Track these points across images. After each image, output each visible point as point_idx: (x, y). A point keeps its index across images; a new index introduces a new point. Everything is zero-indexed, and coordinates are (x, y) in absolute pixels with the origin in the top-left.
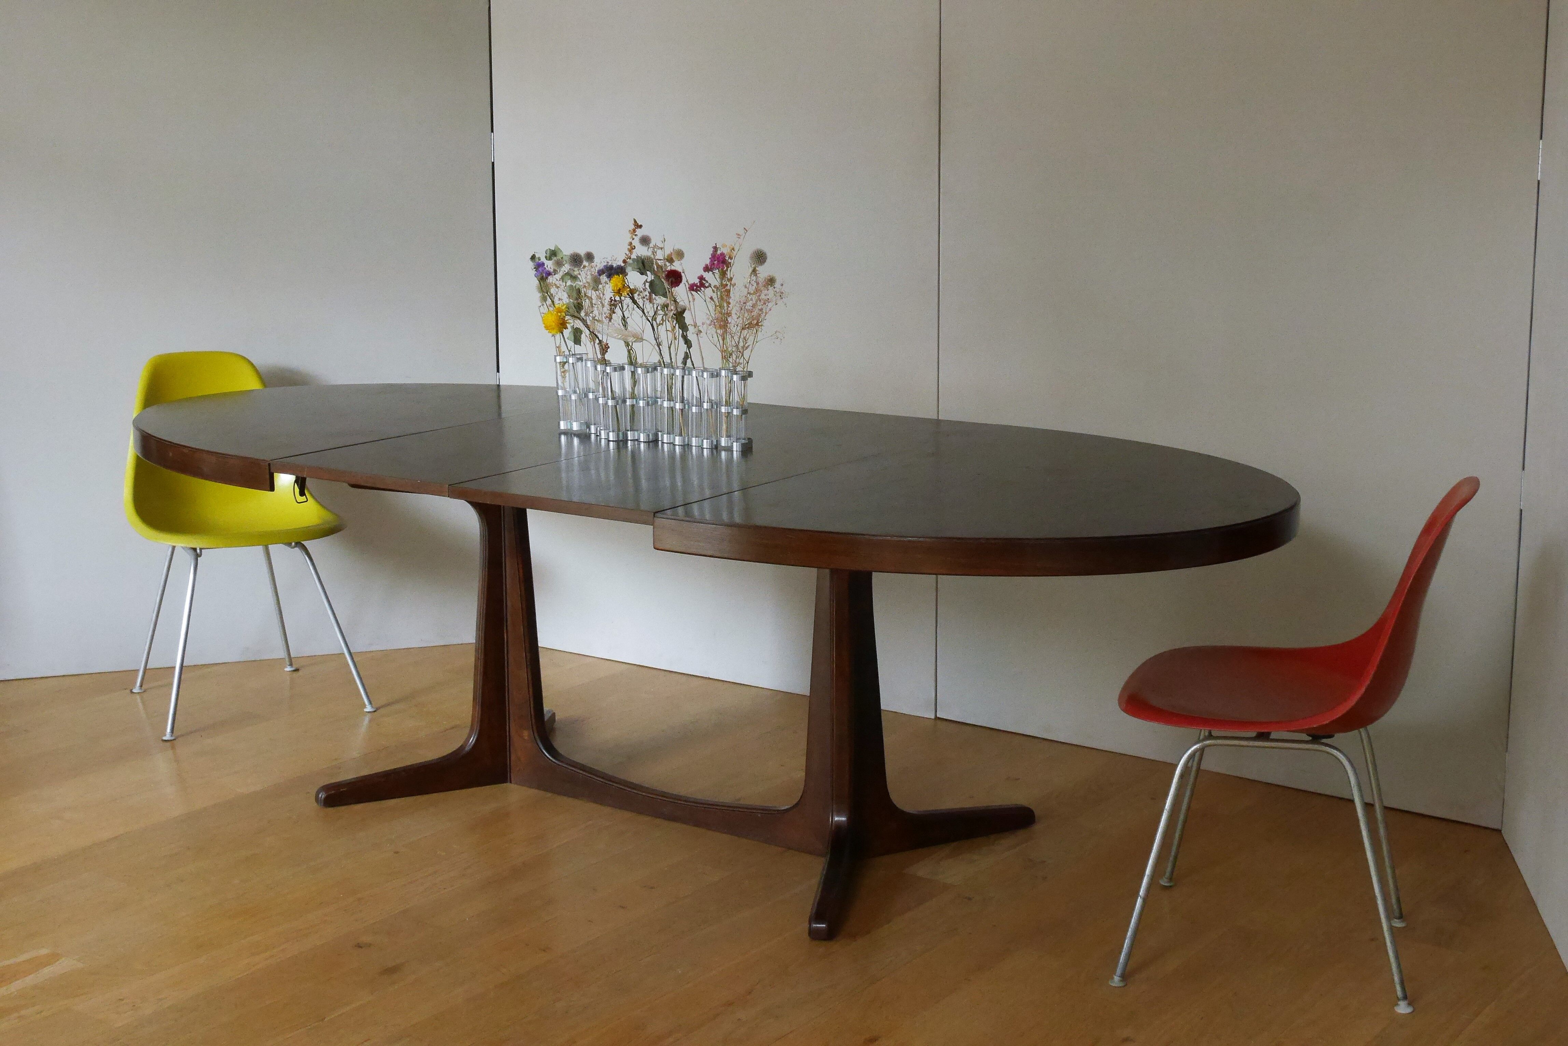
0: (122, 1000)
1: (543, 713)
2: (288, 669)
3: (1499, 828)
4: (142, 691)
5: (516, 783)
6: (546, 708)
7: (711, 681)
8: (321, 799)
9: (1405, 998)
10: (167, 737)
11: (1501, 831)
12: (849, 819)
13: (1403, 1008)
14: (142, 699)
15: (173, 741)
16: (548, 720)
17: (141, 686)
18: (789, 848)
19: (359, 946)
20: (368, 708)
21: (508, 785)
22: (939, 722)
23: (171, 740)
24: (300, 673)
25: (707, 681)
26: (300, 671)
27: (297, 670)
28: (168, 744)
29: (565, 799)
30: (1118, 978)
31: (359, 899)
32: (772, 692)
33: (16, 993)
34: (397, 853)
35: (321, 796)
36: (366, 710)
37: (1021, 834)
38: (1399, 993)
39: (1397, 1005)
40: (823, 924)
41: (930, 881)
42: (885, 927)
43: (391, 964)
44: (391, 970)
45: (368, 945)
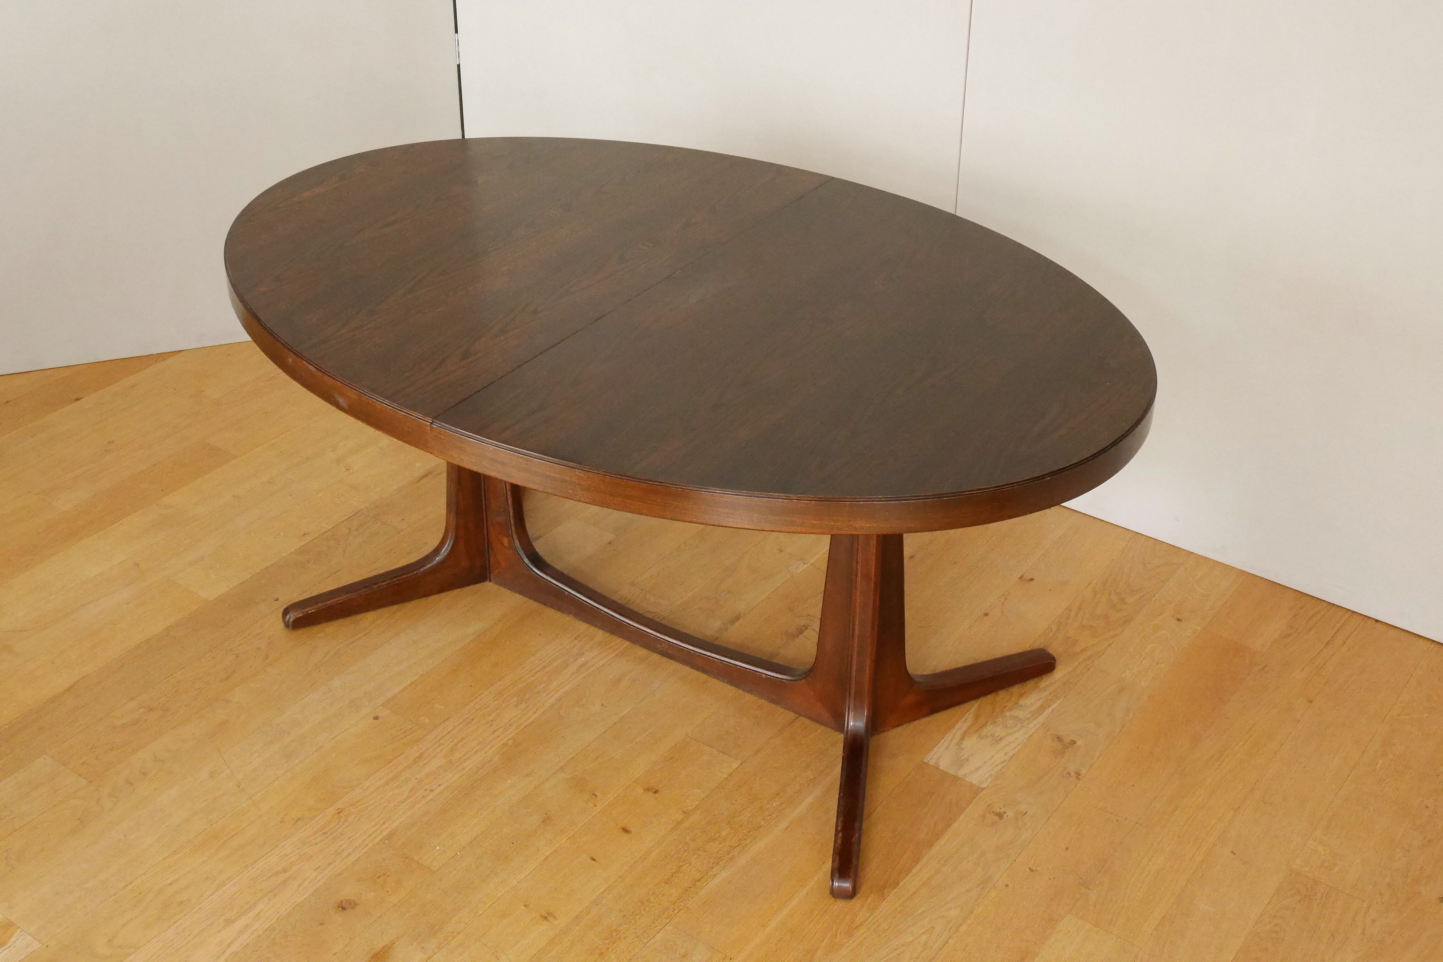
5: (496, 583)
8: (289, 624)
18: (800, 714)
19: (342, 907)
21: (489, 586)
35: (289, 619)
40: (846, 881)
41: (955, 779)
42: (914, 871)
43: (379, 945)
44: (380, 958)
45: (352, 905)
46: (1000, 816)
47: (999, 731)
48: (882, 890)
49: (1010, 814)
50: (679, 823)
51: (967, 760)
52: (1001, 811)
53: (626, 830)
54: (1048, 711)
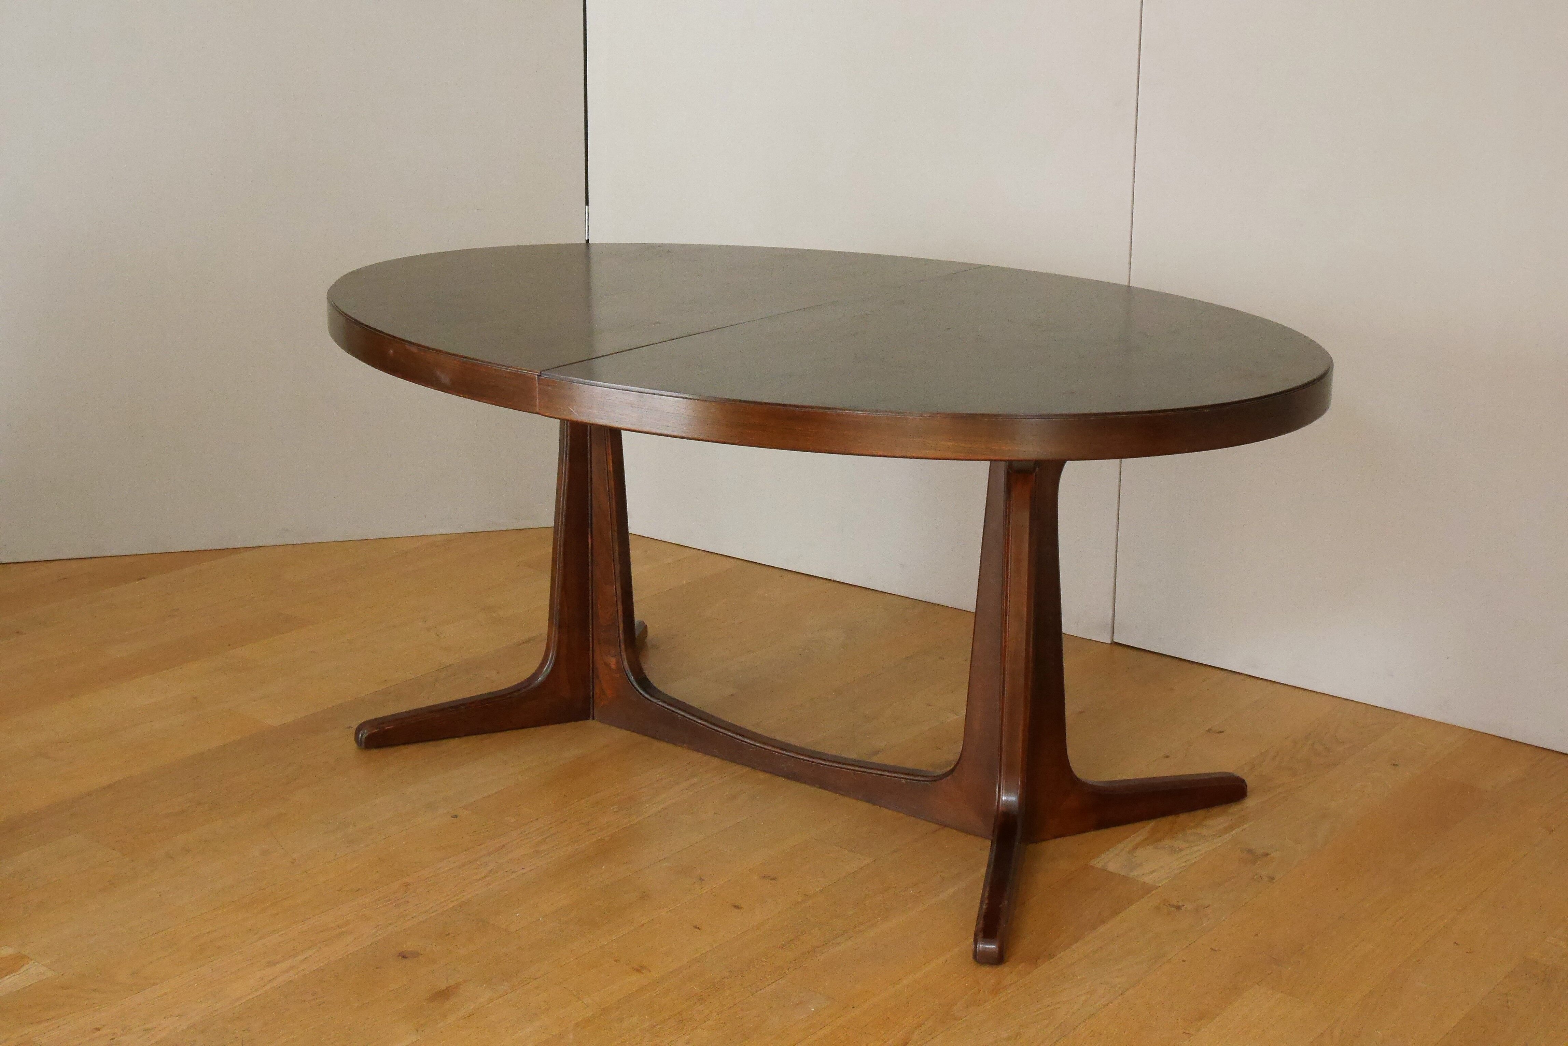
0: (98, 1029)
1: (634, 627)
5: (601, 721)
6: (638, 617)
7: (836, 584)
8: (361, 740)
12: (1021, 798)
16: (638, 636)
18: (944, 825)
19: (403, 956)
21: (590, 722)
22: (1118, 651)
25: (829, 584)
29: (662, 745)
31: (407, 885)
34: (455, 817)
35: (362, 736)
37: (1234, 808)
40: (992, 945)
41: (1125, 878)
42: (1073, 947)
43: (443, 985)
44: (443, 995)
45: (415, 955)
46: (1178, 908)
47: (1178, 843)
48: (1034, 960)
49: (1189, 906)
50: (798, 903)
51: (1141, 865)
52: (1180, 904)
53: (736, 907)
54: (1237, 830)
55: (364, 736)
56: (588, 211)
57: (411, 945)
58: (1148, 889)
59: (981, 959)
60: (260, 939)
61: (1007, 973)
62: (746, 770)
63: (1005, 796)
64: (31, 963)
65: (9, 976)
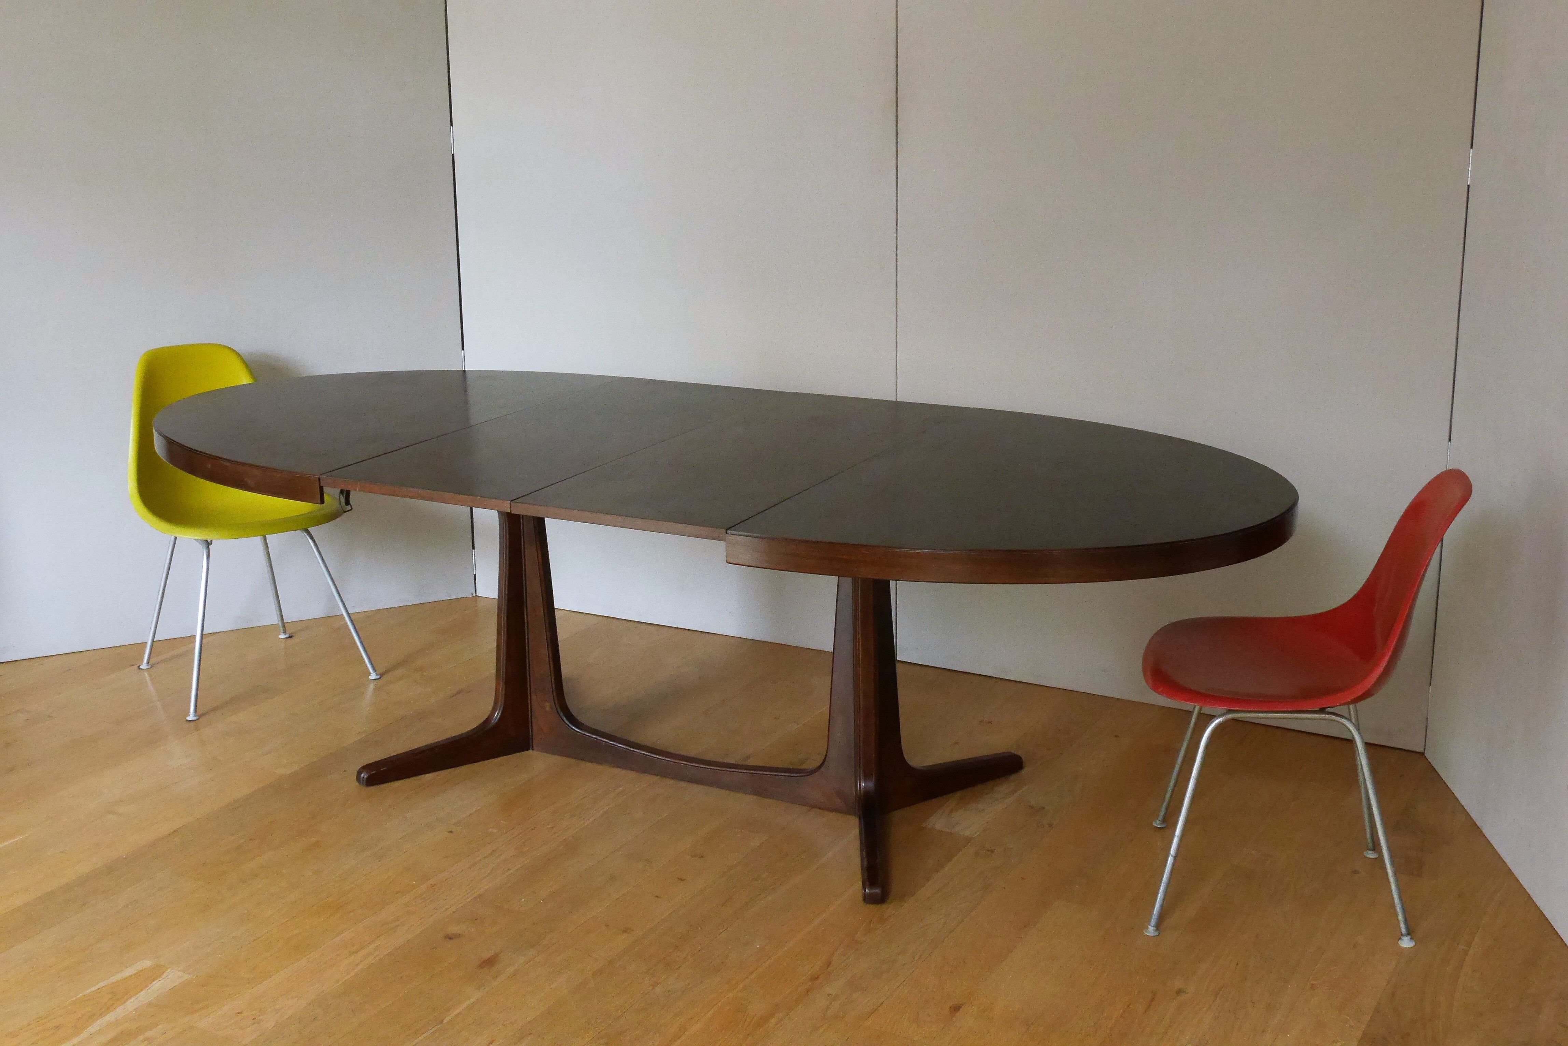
0: (241, 1013)
2: (282, 636)
3: (1421, 750)
4: (149, 667)
5: (538, 751)
8: (363, 780)
9: (1408, 934)
10: (191, 717)
11: (1423, 753)
12: (874, 784)
13: (1406, 943)
14: (150, 676)
15: (196, 721)
17: (148, 662)
19: (449, 938)
20: (373, 676)
21: (530, 752)
22: (903, 667)
23: (195, 720)
24: (295, 640)
26: (293, 638)
27: (290, 637)
28: (192, 724)
30: (1152, 928)
32: (739, 640)
33: (134, 1013)
34: (451, 832)
35: (363, 777)
36: (370, 677)
37: (1013, 777)
38: (1403, 930)
39: (1400, 939)
40: (875, 889)
41: (950, 834)
43: (486, 955)
44: (489, 963)
45: (458, 936)
46: (992, 851)
49: (999, 849)
50: (724, 872)
51: (958, 824)
52: (993, 848)
53: (681, 879)
54: (1019, 792)
55: (365, 777)
56: (464, 354)
57: (453, 929)
58: (968, 840)
59: (869, 899)
60: (337, 935)
61: (888, 909)
62: (656, 778)
63: (865, 782)
64: (169, 970)
65: (155, 982)
